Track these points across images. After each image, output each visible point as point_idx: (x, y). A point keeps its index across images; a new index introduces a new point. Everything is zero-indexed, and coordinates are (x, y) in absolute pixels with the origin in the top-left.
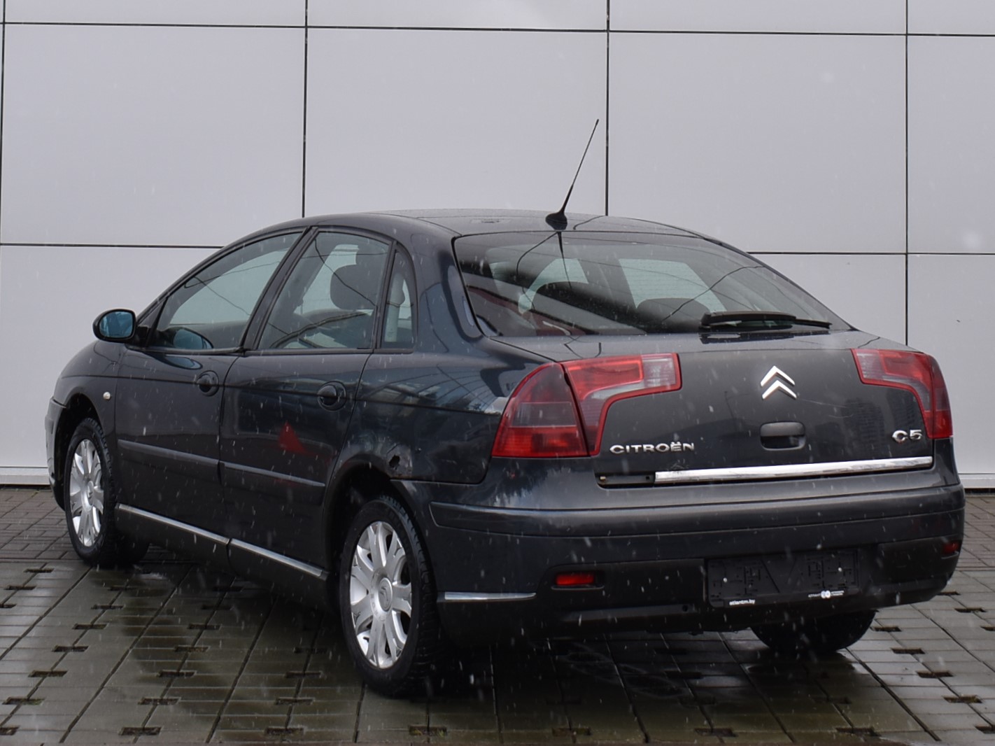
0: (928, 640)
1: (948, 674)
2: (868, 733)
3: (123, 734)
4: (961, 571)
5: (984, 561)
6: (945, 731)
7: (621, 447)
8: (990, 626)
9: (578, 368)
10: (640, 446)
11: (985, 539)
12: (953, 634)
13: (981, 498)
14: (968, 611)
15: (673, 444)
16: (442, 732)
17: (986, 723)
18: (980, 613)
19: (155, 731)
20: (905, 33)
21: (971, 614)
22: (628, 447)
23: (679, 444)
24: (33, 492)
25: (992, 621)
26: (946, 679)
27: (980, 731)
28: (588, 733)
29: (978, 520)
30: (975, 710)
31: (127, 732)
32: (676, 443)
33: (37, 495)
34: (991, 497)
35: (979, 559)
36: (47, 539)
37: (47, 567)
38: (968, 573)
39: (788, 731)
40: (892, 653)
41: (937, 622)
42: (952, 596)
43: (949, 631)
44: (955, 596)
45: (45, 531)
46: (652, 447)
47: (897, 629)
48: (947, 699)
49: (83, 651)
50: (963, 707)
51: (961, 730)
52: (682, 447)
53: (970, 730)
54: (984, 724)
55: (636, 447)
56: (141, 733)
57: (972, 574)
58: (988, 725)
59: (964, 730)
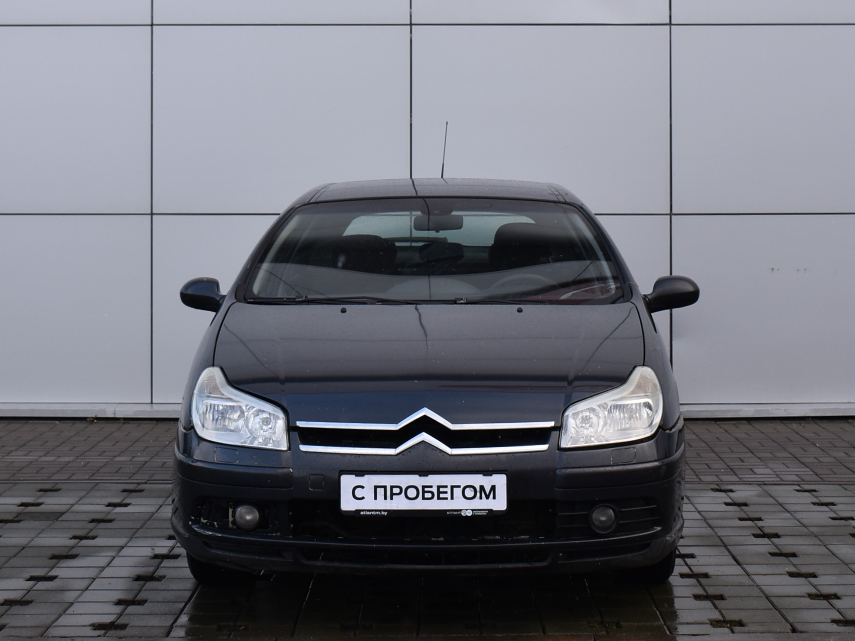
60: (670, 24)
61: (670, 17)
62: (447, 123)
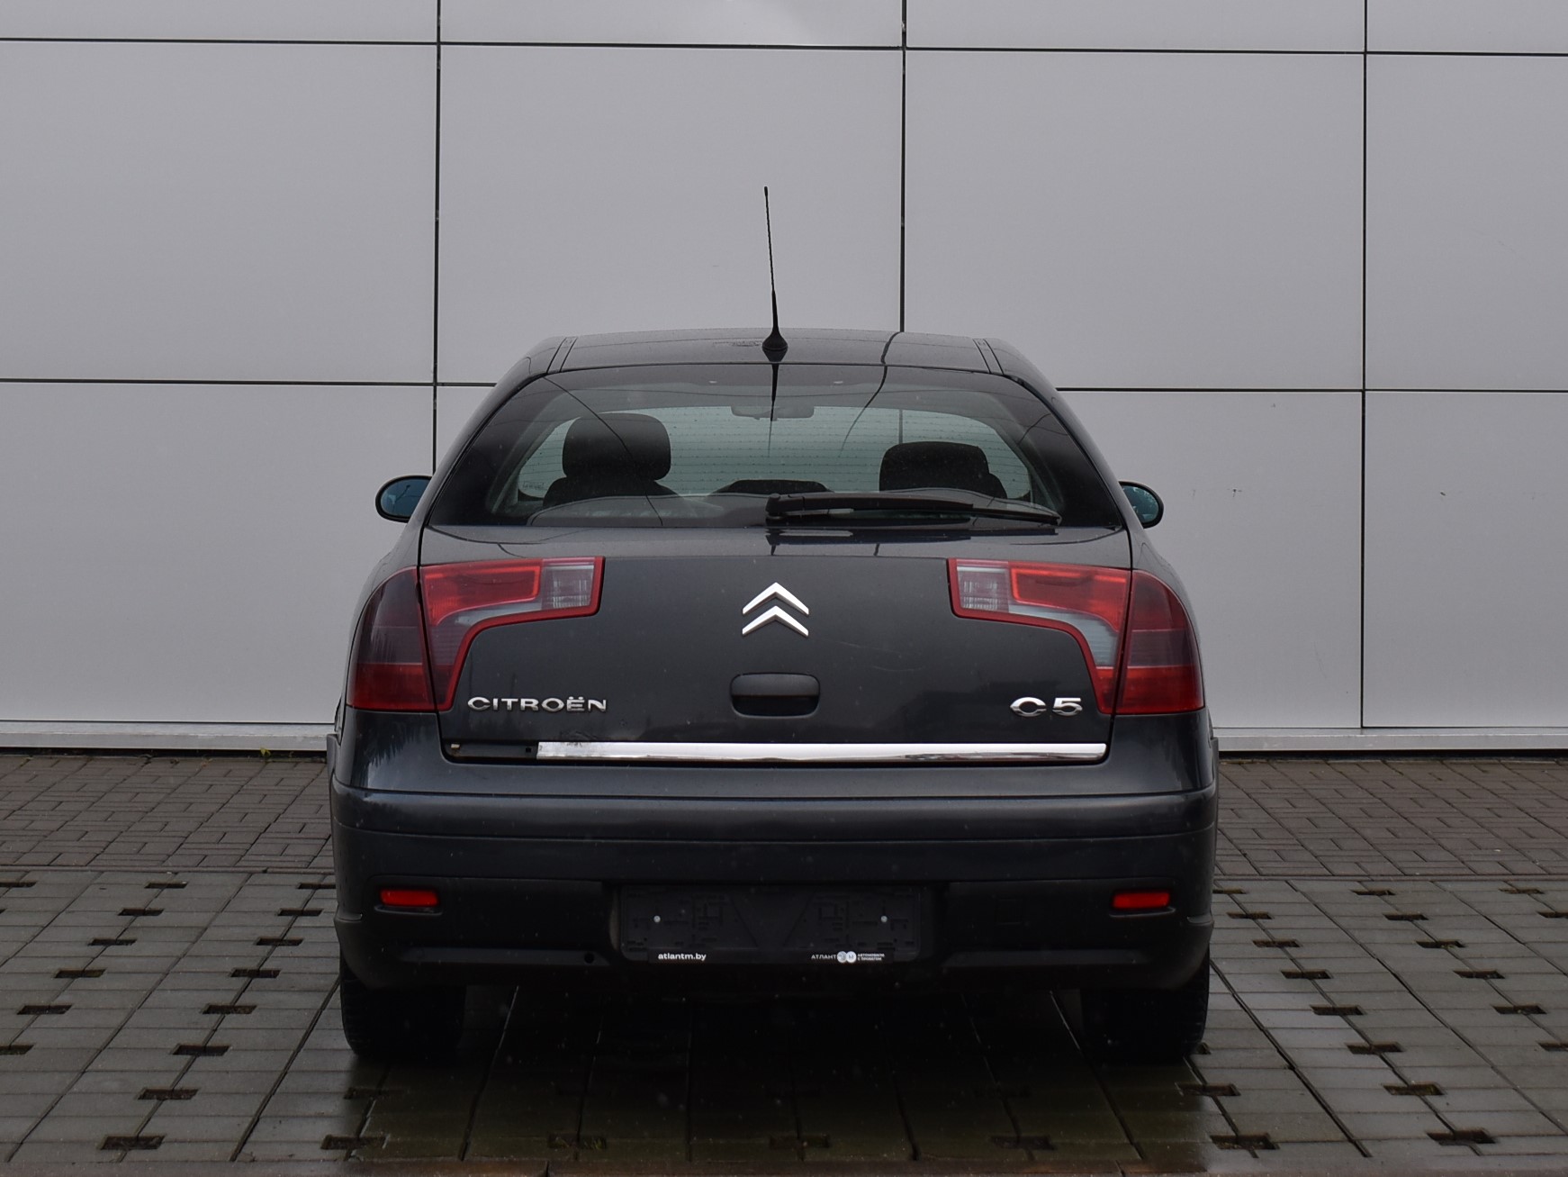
0: (1369, 992)
1: (1395, 1048)
2: (1261, 1143)
3: (103, 1148)
4: (1432, 882)
5: (1471, 864)
6: (1379, 1140)
7: (485, 700)
8: (1467, 969)
9: (440, 575)
10: (516, 700)
11: (1476, 831)
12: (1410, 983)
13: (1475, 765)
14: (1437, 945)
15: (571, 700)
16: (600, 1143)
17: (1445, 1127)
18: (1456, 950)
19: (155, 1141)
20: (1363, 50)
21: (1441, 952)
22: (495, 701)
23: (581, 699)
24: (22, 759)
25: (1471, 962)
26: (1391, 1056)
27: (1433, 1141)
28: (826, 1144)
29: (1468, 800)
30: (1430, 1107)
31: (111, 1143)
32: (576, 698)
33: (29, 763)
34: (1490, 764)
35: (1463, 862)
36: (36, 833)
37: (27, 878)
38: (1444, 885)
39: (1135, 1141)
40: (1312, 1013)
41: (1388, 963)
42: (1415, 921)
43: (1404, 978)
44: (1420, 922)
45: (33, 821)
46: (535, 702)
47: (1324, 975)
48: (1388, 1088)
49: (63, 1013)
50: (1413, 1102)
51: (1404, 1139)
52: (585, 705)
53: (1419, 1138)
54: (1441, 1129)
55: (509, 701)
56: (133, 1146)
57: (1449, 886)
58: (1447, 1131)
59: (1409, 1139)
60: (904, 48)
61: (904, 34)
62: (766, 189)
